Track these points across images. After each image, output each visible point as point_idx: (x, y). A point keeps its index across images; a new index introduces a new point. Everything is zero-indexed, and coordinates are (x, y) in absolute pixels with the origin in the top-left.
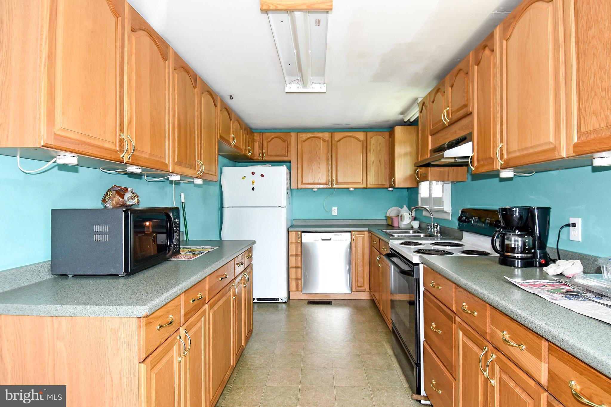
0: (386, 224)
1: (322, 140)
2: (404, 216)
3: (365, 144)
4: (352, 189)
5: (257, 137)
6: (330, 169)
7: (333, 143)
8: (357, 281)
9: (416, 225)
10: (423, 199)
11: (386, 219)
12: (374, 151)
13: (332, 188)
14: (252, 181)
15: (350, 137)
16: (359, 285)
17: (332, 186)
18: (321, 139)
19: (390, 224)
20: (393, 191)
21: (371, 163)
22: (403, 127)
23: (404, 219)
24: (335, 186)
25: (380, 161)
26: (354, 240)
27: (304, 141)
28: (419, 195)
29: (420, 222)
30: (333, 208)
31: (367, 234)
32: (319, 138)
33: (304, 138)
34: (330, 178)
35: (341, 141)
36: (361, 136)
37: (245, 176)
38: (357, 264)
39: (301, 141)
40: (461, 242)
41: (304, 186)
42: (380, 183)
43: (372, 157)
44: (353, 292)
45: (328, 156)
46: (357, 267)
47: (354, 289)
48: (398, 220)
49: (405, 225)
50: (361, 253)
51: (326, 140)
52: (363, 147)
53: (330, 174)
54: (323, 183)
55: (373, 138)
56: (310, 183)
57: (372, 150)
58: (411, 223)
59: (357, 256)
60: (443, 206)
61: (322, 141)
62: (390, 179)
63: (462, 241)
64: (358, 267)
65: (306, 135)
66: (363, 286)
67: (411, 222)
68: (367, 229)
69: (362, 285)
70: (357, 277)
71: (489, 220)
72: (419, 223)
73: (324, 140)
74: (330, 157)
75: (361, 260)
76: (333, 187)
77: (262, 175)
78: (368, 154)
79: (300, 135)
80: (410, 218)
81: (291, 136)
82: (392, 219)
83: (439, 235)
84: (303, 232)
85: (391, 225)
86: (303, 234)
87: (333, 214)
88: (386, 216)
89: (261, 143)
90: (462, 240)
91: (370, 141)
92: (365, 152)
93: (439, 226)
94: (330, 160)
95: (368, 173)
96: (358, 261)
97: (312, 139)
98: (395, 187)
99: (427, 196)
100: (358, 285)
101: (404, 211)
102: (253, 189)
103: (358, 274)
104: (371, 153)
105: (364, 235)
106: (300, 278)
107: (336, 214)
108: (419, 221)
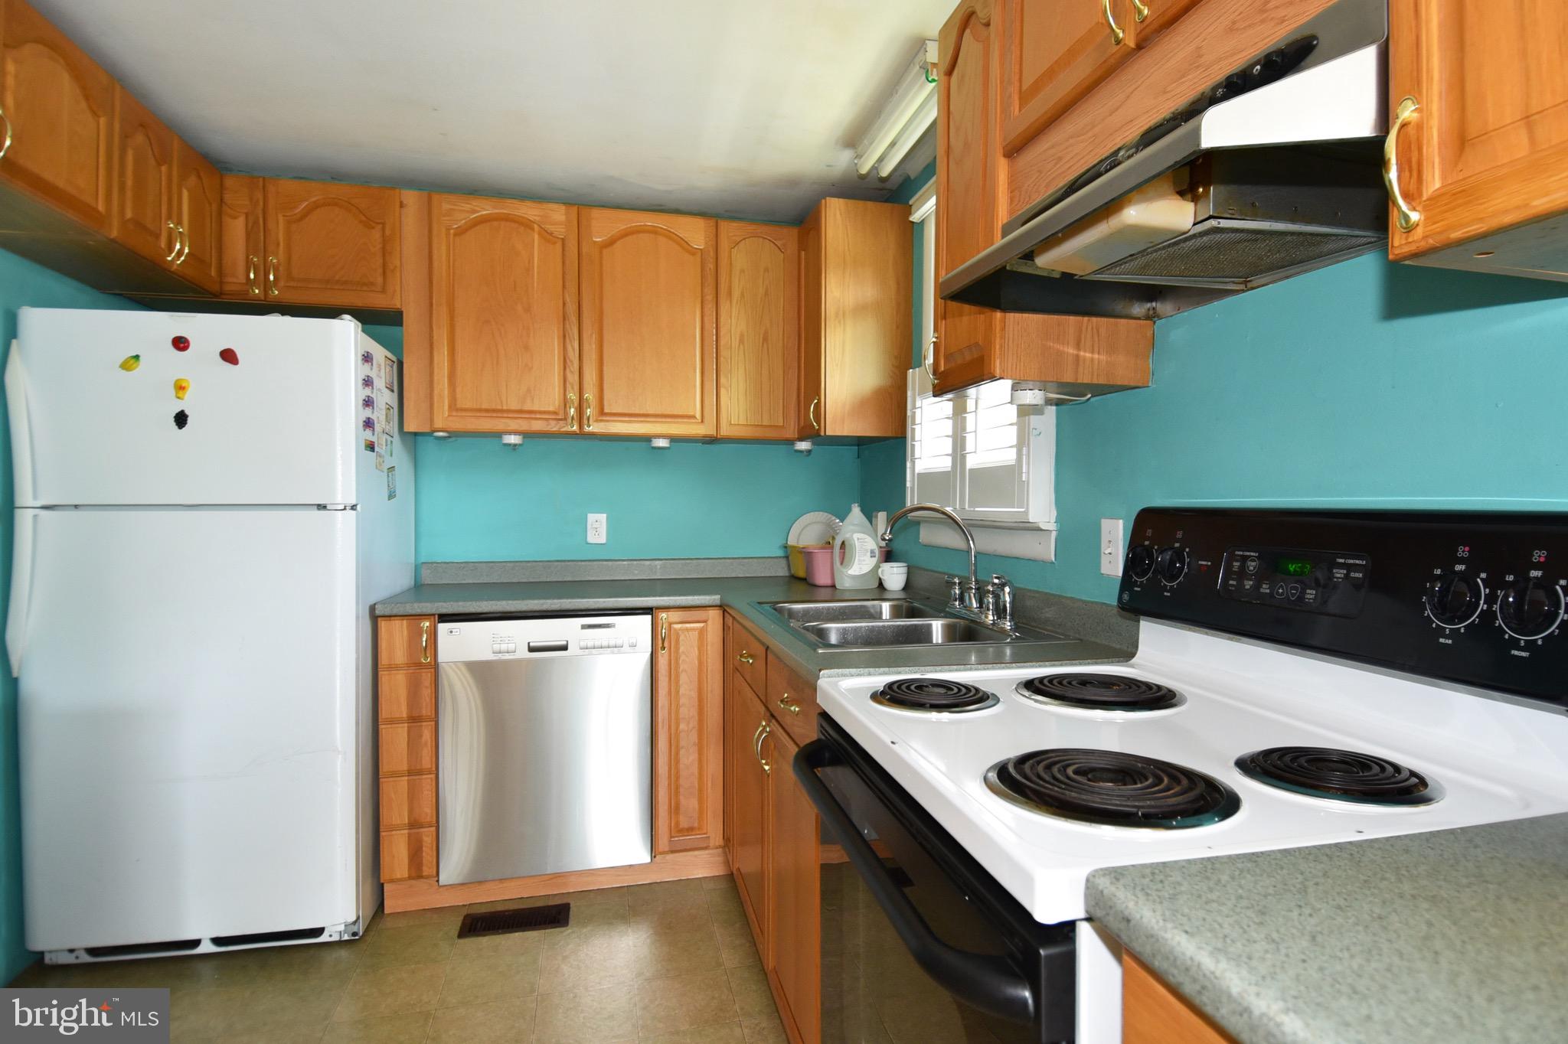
0: (787, 574)
1: (539, 234)
2: (853, 546)
3: (711, 266)
4: (662, 443)
5: (237, 196)
6: (573, 355)
7: (584, 250)
8: (675, 809)
9: (894, 576)
10: (926, 478)
11: (787, 557)
12: (742, 295)
13: (582, 435)
14: (175, 379)
15: (654, 231)
16: (684, 823)
17: (581, 426)
18: (533, 229)
19: (801, 574)
20: (809, 452)
21: (735, 343)
22: (850, 202)
23: (852, 558)
24: (594, 428)
25: (765, 339)
26: (666, 645)
27: (461, 232)
28: (908, 465)
29: (909, 568)
30: (592, 517)
31: (714, 615)
32: (527, 224)
33: (461, 219)
34: (573, 396)
35: (619, 244)
36: (695, 233)
37: (137, 357)
38: (678, 742)
39: (448, 230)
40: (1132, 666)
41: (457, 424)
42: (765, 423)
43: (736, 322)
44: (661, 853)
45: (564, 304)
46: (677, 754)
47: (663, 843)
48: (832, 558)
49: (854, 577)
50: (694, 694)
51: (556, 234)
52: (702, 277)
53: (573, 378)
54: (545, 412)
55: (742, 245)
56: (487, 411)
57: (736, 293)
58: (880, 571)
59: (678, 706)
60: (1023, 501)
61: (536, 237)
62: (802, 406)
63: (1134, 661)
64: (682, 752)
65: (467, 207)
66: (700, 828)
67: (877, 567)
68: (715, 599)
69: (696, 825)
70: (677, 792)
71: (1350, 568)
72: (904, 570)
73: (547, 236)
74: (572, 308)
75: (694, 723)
76: (587, 429)
77: (229, 356)
78: (724, 307)
79: (445, 204)
80: (872, 552)
81: (402, 205)
82: (807, 555)
83: (1008, 625)
84: (445, 618)
85: (804, 580)
86: (443, 628)
87: (591, 539)
88: (785, 547)
89: (256, 222)
90: (1133, 655)
91: (730, 257)
92: (710, 297)
93: (1007, 589)
94: (574, 319)
95: (723, 380)
96: (682, 726)
97: (495, 223)
98: (822, 434)
99: (945, 464)
100: (677, 824)
101: (852, 527)
102: (181, 419)
103: (682, 781)
104: (734, 302)
105: (705, 622)
106: (428, 819)
107: (602, 539)
108: (905, 564)
